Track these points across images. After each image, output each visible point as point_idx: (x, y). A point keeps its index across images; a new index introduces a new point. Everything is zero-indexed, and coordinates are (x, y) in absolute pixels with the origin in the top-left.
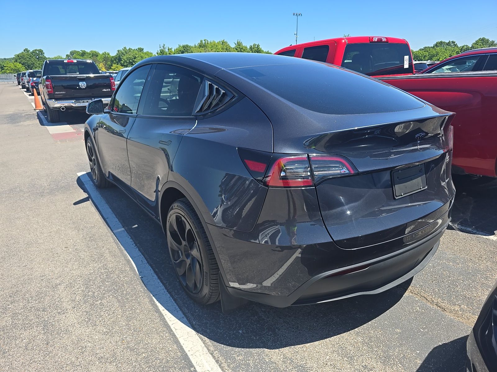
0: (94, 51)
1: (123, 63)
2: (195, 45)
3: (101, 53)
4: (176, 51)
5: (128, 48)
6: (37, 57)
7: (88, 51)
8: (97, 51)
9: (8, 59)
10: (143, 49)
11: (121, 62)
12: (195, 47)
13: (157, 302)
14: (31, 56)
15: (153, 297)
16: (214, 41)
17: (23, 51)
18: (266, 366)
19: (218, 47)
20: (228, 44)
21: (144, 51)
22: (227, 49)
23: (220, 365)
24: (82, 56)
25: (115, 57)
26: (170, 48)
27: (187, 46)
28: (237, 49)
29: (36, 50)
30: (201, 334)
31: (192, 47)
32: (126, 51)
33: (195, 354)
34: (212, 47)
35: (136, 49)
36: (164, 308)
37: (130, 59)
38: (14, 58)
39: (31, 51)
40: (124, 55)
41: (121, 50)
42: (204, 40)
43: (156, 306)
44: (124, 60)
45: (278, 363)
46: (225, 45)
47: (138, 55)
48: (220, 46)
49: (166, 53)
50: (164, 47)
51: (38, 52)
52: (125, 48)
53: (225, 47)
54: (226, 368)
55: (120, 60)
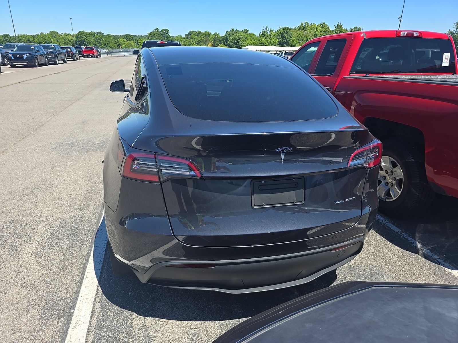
0: (207, 31)
1: (229, 43)
2: (296, 28)
3: (212, 34)
4: (276, 33)
5: (235, 30)
6: (164, 36)
7: (203, 31)
8: (209, 31)
9: (143, 36)
10: (248, 31)
11: (227, 42)
12: (295, 30)
13: (92, 252)
14: (159, 35)
15: (93, 248)
16: (314, 24)
17: (154, 30)
18: (124, 327)
19: (317, 30)
20: (328, 27)
21: (249, 33)
22: (326, 32)
23: (92, 315)
24: (197, 36)
25: (224, 37)
26: (272, 30)
27: (288, 28)
28: (337, 32)
29: (164, 30)
30: (100, 286)
31: (292, 30)
32: (233, 32)
33: (83, 301)
34: (311, 30)
35: (243, 31)
36: (93, 258)
37: (235, 39)
38: (147, 35)
39: (160, 30)
40: (231, 36)
41: (229, 31)
42: (305, 23)
43: (89, 255)
44: (230, 40)
45: (134, 328)
46: (325, 27)
47: (242, 36)
48: (320, 29)
49: (267, 35)
50: (266, 29)
51: (165, 31)
52: (233, 29)
53: (324, 30)
54: (95, 318)
55: (227, 40)
